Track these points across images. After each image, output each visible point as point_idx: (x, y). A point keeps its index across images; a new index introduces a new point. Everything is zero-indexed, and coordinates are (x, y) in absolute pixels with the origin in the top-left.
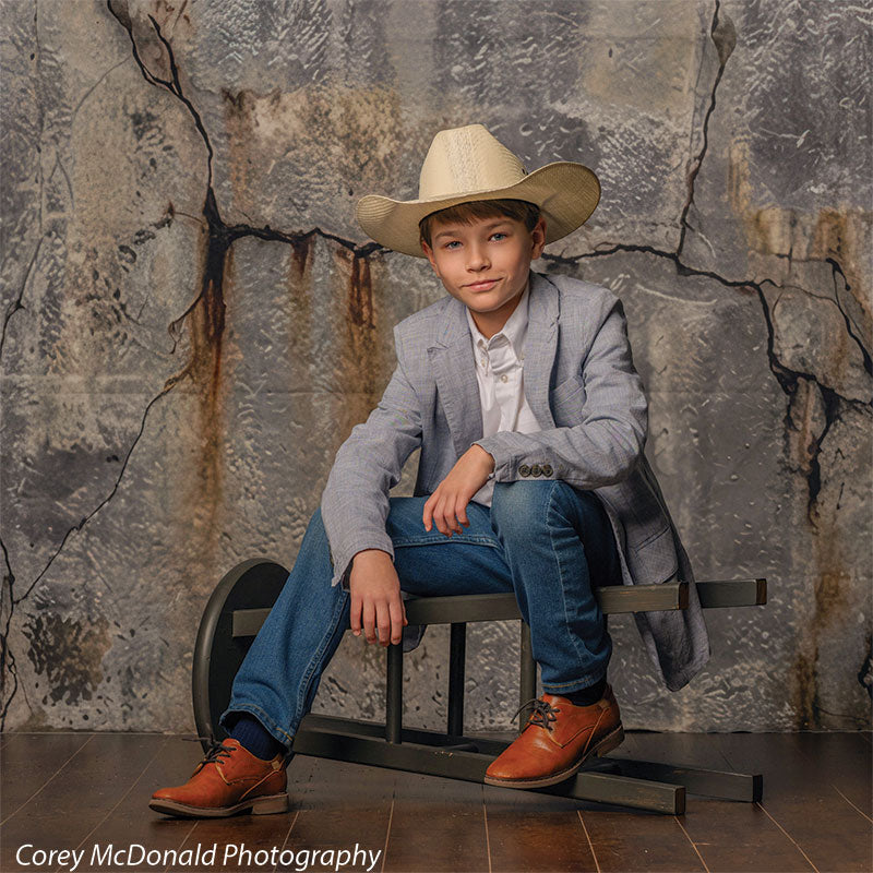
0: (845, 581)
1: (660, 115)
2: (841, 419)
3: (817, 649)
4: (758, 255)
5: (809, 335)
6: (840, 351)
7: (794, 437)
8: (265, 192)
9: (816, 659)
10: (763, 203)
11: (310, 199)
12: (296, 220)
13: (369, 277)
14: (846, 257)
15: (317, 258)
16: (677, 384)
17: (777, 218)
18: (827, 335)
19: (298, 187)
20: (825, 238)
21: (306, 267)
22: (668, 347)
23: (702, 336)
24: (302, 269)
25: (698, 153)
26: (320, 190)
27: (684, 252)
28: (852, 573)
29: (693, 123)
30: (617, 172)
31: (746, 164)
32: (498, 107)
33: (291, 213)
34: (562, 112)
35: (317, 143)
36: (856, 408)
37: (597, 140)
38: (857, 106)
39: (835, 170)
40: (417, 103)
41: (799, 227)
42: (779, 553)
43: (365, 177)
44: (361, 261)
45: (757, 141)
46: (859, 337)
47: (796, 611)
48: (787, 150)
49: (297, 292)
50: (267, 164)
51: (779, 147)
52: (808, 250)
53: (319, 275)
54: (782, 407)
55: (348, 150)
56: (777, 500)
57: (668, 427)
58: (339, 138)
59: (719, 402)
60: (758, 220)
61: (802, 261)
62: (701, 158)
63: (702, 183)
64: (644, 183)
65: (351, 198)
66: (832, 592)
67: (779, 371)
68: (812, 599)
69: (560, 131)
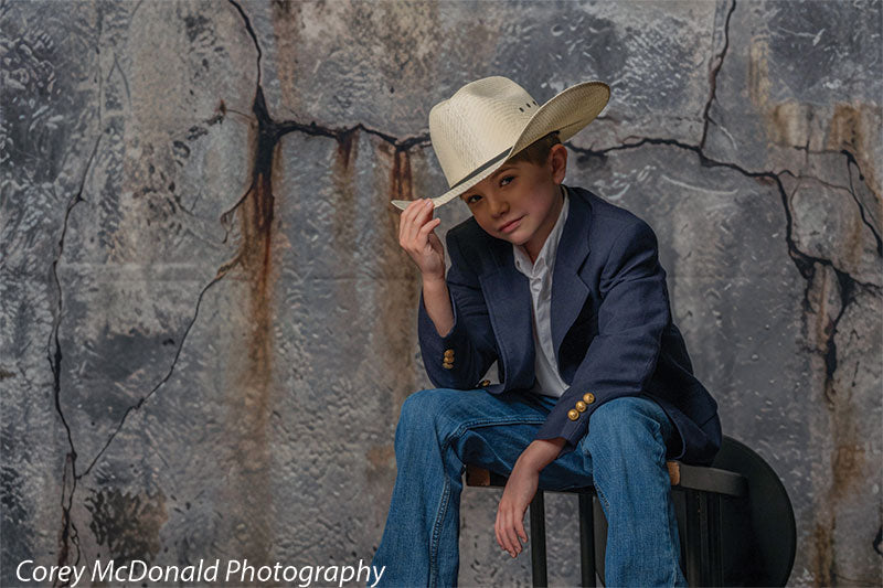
0: (860, 454)
1: (684, 15)
2: (856, 301)
3: (834, 520)
4: (777, 148)
5: (825, 222)
6: (855, 238)
7: (812, 319)
8: (311, 90)
9: (834, 528)
10: (782, 98)
11: (354, 97)
12: (340, 116)
13: (409, 170)
14: (861, 149)
15: (361, 152)
16: (701, 269)
17: (794, 112)
18: (843, 222)
19: (342, 85)
20: (840, 131)
21: (350, 161)
22: (692, 234)
23: (724, 224)
24: (346, 162)
25: (720, 51)
26: (363, 88)
27: (707, 145)
28: (866, 446)
29: (715, 23)
30: (643, 69)
31: (765, 62)
32: (530, 9)
33: (336, 110)
34: (591, 13)
35: (360, 43)
36: (870, 292)
37: (625, 40)
38: (870, 6)
39: (850, 67)
40: (454, 5)
41: (815, 121)
42: (797, 428)
43: (405, 76)
44: (402, 154)
45: (776, 40)
46: (872, 224)
47: (814, 482)
48: (804, 47)
49: (342, 184)
50: (313, 63)
51: (796, 46)
52: (824, 143)
53: (362, 169)
54: (801, 291)
55: (389, 51)
56: (796, 378)
57: (692, 309)
58: (381, 39)
59: (741, 287)
60: (776, 114)
61: (819, 153)
62: (722, 55)
63: (724, 79)
64: (668, 79)
65: (392, 95)
66: (848, 464)
67: (797, 256)
68: (829, 472)
69: (589, 32)
